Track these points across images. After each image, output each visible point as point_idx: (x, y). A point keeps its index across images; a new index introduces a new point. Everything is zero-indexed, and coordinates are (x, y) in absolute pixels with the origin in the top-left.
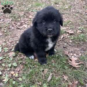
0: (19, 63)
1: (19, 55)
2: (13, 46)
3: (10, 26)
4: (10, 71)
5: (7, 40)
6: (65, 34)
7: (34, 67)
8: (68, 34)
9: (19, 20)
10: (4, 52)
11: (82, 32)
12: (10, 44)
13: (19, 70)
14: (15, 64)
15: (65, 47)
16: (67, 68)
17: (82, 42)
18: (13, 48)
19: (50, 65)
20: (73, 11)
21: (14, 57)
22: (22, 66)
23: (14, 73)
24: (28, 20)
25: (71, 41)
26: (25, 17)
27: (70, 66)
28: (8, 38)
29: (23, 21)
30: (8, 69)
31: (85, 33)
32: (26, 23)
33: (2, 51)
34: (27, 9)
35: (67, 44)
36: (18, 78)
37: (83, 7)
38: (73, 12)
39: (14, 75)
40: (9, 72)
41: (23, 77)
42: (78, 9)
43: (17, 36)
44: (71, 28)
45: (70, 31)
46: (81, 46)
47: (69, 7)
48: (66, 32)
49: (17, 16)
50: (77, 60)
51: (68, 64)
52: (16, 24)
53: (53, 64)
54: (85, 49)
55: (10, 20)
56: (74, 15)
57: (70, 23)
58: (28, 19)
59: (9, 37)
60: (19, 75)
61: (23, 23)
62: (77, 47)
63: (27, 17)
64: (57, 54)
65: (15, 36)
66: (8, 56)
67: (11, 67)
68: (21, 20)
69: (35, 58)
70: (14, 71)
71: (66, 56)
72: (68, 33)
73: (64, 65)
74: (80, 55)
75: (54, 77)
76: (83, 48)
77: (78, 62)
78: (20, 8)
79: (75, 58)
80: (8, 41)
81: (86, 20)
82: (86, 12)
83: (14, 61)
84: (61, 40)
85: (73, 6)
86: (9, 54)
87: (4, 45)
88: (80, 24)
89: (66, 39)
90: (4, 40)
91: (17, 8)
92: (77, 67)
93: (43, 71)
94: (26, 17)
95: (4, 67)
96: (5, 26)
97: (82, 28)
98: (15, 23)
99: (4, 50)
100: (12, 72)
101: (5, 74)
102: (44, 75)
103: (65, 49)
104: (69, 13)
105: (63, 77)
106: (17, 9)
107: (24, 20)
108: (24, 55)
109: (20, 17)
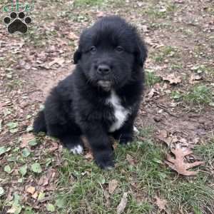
0: (47, 165)
1: (44, 144)
2: (29, 116)
3: (21, 60)
4: (24, 184)
5: (14, 101)
6: (158, 84)
7: (83, 174)
8: (165, 85)
9: (44, 43)
10: (9, 133)
11: (201, 79)
12: (22, 111)
13: (46, 183)
14: (36, 168)
15: (158, 118)
16: (165, 176)
17: (201, 107)
18: (30, 123)
19: (123, 171)
20: (180, 19)
21: (33, 148)
22: (54, 173)
23: (36, 190)
24: (65, 45)
25: (173, 104)
26: (57, 37)
27: (172, 171)
28: (16, 94)
29: (53, 48)
30: (20, 181)
31: (209, 82)
32: (61, 51)
33: (3, 131)
34: (64, 13)
35: (165, 111)
36: (45, 205)
37: (205, 9)
38: (178, 22)
39: (35, 196)
40: (21, 189)
41: (57, 201)
42: (190, 14)
43: (39, 90)
44: (173, 68)
45: (172, 75)
46: (198, 117)
47: (168, 9)
48: (162, 80)
49: (38, 34)
50: (190, 155)
51: (167, 166)
52: (36, 56)
53: (131, 167)
54: (208, 126)
55: (21, 45)
56: (181, 31)
57: (172, 53)
58: (65, 43)
59: (19, 92)
60: (46, 196)
61: (54, 54)
62: (189, 120)
63: (63, 36)
64: (140, 140)
65: (34, 88)
66: (19, 144)
67: (26, 175)
68: (47, 43)
69: (85, 150)
70: (34, 184)
71: (161, 145)
72: (167, 82)
73: (156, 169)
74: (196, 140)
75: (134, 200)
76: (203, 123)
77: (191, 161)
78: (44, 9)
79: (184, 149)
80: (18, 102)
81: (212, 47)
82: (212, 22)
83: (34, 159)
84: (148, 102)
85: (178, 5)
86: (20, 139)
87: (8, 115)
88: (196, 56)
89: (161, 97)
90: (8, 101)
91: (38, 9)
92: (189, 173)
93: (106, 185)
94: (59, 35)
95: (10, 175)
96: (8, 60)
97: (200, 68)
98: (32, 54)
99: (7, 127)
100: (31, 189)
101: (12, 193)
102: (108, 196)
103: (159, 124)
104: (169, 26)
105: (155, 200)
106: (37, 12)
107: (56, 45)
108: (58, 141)
109: (45, 34)
